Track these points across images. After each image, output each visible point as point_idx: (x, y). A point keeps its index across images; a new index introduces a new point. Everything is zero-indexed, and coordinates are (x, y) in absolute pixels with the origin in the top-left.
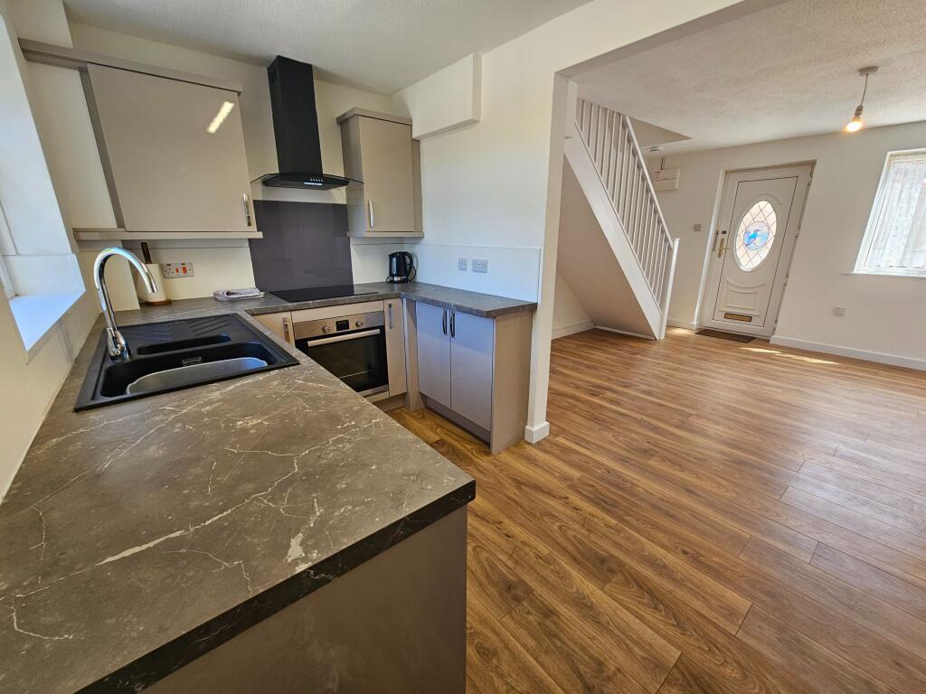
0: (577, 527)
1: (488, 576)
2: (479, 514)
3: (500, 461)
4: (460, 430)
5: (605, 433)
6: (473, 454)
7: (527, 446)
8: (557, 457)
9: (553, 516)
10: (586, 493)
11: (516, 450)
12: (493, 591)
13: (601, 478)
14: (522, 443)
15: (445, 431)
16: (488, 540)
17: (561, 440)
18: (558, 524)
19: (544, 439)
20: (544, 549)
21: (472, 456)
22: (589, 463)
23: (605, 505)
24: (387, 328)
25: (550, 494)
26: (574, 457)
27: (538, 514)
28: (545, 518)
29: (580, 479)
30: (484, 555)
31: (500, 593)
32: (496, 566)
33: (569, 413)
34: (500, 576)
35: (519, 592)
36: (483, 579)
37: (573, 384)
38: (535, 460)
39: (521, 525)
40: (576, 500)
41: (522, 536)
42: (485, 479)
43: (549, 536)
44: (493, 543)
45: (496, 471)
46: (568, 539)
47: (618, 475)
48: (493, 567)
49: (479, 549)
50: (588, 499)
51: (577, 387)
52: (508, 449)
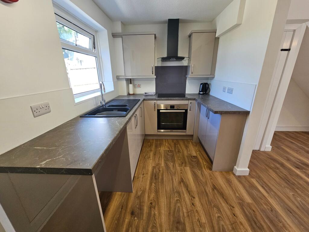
0: (228, 223)
1: (174, 212)
2: (189, 189)
3: (213, 175)
4: (206, 156)
5: (288, 191)
6: (204, 167)
7: (232, 175)
8: (244, 187)
9: (219, 210)
10: (247, 212)
11: (225, 174)
12: (172, 219)
13: (263, 211)
14: (230, 172)
15: (200, 154)
16: (184, 200)
17: (254, 181)
18: (219, 215)
19: (244, 176)
20: (204, 220)
21: (203, 167)
22: (262, 199)
23: (254, 224)
24: (189, 110)
25: (226, 201)
26: (254, 192)
27: (213, 205)
28: (215, 208)
29: (248, 204)
30: (179, 205)
31: (173, 221)
32: (180, 211)
33: (271, 171)
34: (178, 216)
35: (180, 227)
36: (172, 212)
37: (287, 157)
38: (231, 182)
39: (202, 204)
40: (238, 211)
41: (199, 208)
42: (202, 178)
43: (210, 216)
44: (185, 203)
45: (209, 178)
46: (218, 224)
47: (277, 215)
48: (179, 211)
49: (179, 201)
50: (246, 215)
51: (288, 160)
52: (221, 172)
